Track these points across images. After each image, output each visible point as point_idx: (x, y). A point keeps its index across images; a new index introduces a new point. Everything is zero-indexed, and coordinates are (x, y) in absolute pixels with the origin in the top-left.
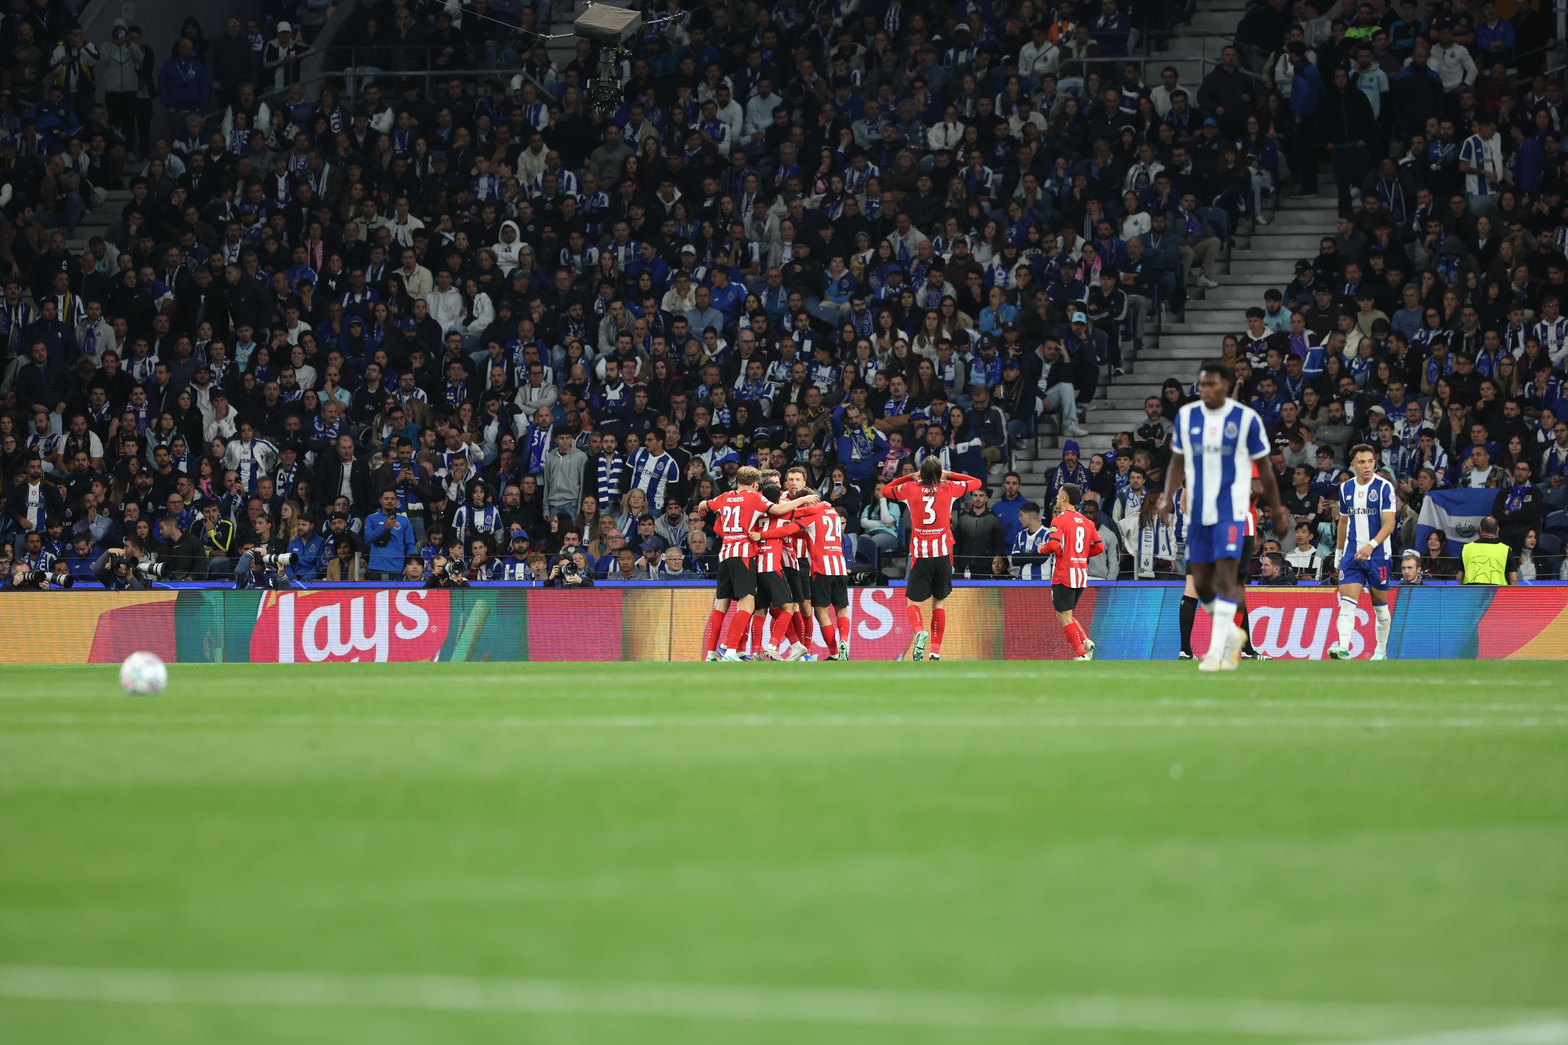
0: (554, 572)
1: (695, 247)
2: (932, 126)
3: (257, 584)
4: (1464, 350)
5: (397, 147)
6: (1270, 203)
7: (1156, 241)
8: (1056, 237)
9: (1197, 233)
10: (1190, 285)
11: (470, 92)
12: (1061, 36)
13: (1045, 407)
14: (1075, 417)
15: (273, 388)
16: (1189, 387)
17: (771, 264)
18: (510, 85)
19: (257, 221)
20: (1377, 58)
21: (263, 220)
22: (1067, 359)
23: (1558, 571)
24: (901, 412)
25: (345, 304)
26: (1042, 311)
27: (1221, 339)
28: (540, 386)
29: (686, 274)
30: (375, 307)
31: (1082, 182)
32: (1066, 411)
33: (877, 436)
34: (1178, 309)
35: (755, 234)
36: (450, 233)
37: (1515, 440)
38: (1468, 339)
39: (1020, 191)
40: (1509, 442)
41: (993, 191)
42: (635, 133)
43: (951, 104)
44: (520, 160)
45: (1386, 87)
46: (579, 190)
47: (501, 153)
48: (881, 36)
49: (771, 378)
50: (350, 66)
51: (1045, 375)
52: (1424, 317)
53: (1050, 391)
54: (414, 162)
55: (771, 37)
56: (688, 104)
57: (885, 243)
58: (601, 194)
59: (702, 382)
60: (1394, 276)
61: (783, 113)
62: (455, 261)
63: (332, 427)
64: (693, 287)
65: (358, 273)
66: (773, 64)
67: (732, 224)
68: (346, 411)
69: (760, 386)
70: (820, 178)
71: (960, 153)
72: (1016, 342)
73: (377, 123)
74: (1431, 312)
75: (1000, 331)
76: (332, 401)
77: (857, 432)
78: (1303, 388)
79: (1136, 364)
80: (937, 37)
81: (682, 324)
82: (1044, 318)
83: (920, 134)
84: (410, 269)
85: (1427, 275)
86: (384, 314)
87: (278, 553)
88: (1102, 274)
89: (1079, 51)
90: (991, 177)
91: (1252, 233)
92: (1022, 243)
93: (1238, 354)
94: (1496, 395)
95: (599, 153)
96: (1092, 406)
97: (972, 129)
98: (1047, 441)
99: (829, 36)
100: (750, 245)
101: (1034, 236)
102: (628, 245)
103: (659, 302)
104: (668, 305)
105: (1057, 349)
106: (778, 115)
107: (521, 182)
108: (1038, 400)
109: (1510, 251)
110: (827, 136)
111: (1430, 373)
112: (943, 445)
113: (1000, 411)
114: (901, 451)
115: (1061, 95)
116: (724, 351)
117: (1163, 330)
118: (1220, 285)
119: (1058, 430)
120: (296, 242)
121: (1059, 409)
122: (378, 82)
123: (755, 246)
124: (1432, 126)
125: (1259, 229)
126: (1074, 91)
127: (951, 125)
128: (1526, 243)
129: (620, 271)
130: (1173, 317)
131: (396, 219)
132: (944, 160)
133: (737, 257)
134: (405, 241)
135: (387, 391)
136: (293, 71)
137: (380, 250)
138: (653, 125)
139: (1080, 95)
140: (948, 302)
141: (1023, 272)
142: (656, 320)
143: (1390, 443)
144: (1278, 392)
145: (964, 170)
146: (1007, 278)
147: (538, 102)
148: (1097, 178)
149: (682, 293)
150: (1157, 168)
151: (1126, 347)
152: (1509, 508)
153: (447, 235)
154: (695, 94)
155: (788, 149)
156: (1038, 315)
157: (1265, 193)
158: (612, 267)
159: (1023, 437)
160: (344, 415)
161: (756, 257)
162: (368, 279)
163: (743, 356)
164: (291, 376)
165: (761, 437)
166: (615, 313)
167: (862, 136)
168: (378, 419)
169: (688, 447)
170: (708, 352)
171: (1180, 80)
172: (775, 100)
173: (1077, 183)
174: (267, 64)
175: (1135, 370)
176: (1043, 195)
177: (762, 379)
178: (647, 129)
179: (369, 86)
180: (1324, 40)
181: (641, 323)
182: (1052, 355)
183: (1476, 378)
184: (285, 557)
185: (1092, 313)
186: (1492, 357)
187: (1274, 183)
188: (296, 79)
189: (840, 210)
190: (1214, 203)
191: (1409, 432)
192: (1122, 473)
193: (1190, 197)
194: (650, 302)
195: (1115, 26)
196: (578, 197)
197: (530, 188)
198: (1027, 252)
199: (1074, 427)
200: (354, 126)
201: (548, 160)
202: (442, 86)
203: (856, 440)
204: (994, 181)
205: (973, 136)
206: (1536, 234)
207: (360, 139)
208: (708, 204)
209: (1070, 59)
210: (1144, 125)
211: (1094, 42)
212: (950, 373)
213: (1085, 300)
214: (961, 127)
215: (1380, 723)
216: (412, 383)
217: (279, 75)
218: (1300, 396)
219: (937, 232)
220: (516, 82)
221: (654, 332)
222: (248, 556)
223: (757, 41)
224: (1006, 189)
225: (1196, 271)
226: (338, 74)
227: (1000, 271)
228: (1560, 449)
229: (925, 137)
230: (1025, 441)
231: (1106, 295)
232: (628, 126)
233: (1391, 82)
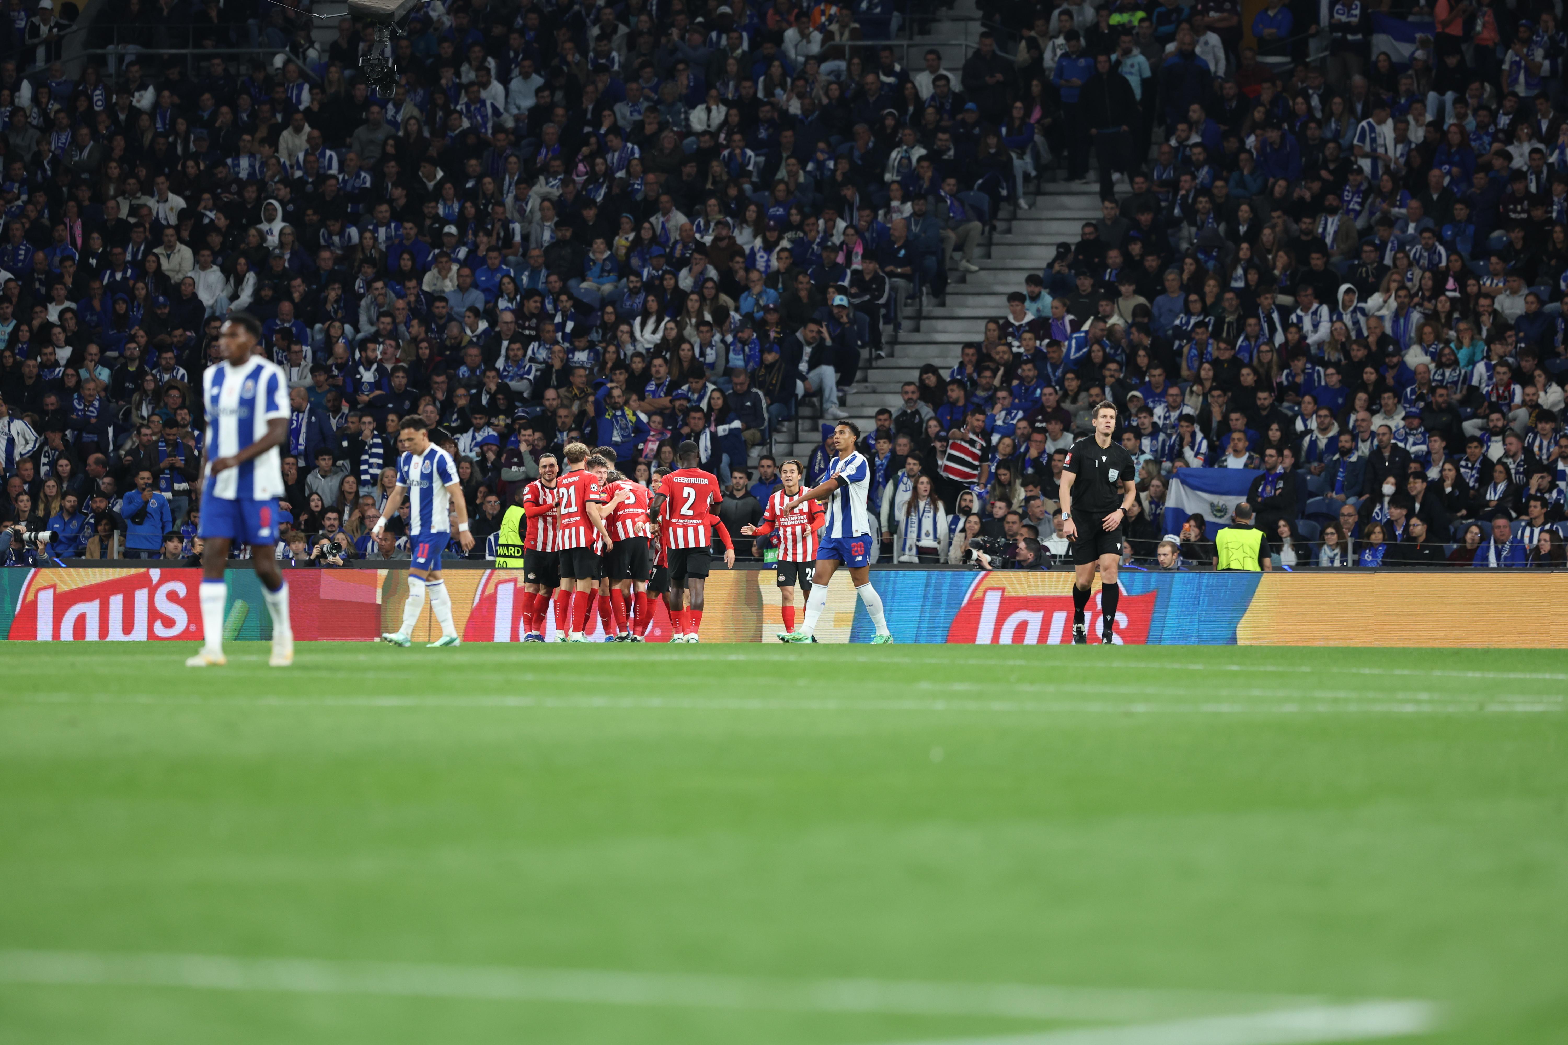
0: (315, 552)
1: (457, 227)
2: (694, 107)
3: (17, 562)
4: (1224, 335)
5: (159, 125)
6: (1032, 188)
7: (916, 225)
8: (818, 220)
9: (959, 218)
10: (951, 269)
11: (233, 71)
12: (823, 19)
13: (806, 390)
14: (836, 401)
15: (31, 366)
16: (950, 371)
17: (533, 245)
18: (272, 64)
19: (18, 198)
20: (1137, 44)
21: (24, 197)
22: (829, 342)
23: (1317, 557)
24: (662, 394)
25: (105, 281)
26: (803, 294)
27: (982, 324)
28: (299, 365)
29: (447, 255)
30: (134, 284)
31: (844, 165)
32: (827, 394)
33: (638, 418)
34: (939, 293)
35: (516, 216)
36: (211, 211)
37: (1275, 427)
38: (1230, 324)
39: (782, 174)
40: (1268, 428)
41: (755, 174)
42: (397, 112)
43: (715, 87)
44: (281, 139)
45: (1147, 73)
46: (341, 170)
47: (262, 132)
48: (644, 18)
49: (532, 360)
50: (112, 43)
51: (806, 358)
52: (1186, 302)
53: (812, 375)
54: (175, 141)
55: (533, 18)
56: (450, 84)
57: (646, 225)
58: (363, 174)
59: (463, 363)
60: (1151, 262)
61: (546, 93)
62: (215, 240)
63: (93, 405)
64: (455, 267)
65: (118, 250)
66: (536, 45)
67: (494, 205)
68: (106, 388)
69: (520, 367)
70: (581, 161)
71: (722, 136)
72: (777, 324)
73: (138, 101)
74: (1193, 297)
75: (761, 313)
76: (94, 379)
77: (619, 413)
78: (1064, 373)
79: (897, 348)
80: (700, 19)
81: (443, 304)
82: (805, 300)
83: (682, 116)
84: (170, 248)
85: (1188, 261)
86: (143, 292)
87: (37, 531)
88: (864, 257)
89: (842, 34)
90: (753, 159)
91: (1014, 217)
92: (784, 225)
93: (1000, 338)
94: (1256, 382)
95: (361, 132)
96: (853, 389)
97: (734, 112)
98: (807, 424)
99: (592, 17)
100: (511, 226)
101: (795, 218)
102: (388, 226)
103: (420, 283)
104: (429, 285)
105: (820, 332)
106: (540, 94)
107: (282, 160)
108: (799, 384)
109: (1271, 238)
110: (589, 116)
111: (1190, 359)
112: (704, 428)
113: (761, 393)
114: (662, 433)
115: (823, 78)
116: (485, 331)
117: (924, 314)
118: (982, 269)
119: (819, 413)
120: (57, 219)
121: (819, 392)
122: (141, 60)
123: (517, 227)
124: (1194, 112)
125: (1020, 214)
126: (837, 73)
127: (714, 108)
128: (1286, 230)
129: (381, 251)
130: (934, 301)
131: (156, 198)
132: (706, 143)
133: (498, 238)
134: (166, 219)
135: (147, 369)
136: (55, 48)
137: (141, 229)
138: (415, 105)
139: (843, 78)
140: (710, 284)
141: (785, 254)
142: (418, 300)
143: (1150, 430)
144: (1038, 377)
145: (726, 153)
146: (768, 260)
147: (300, 81)
148: (860, 162)
149: (444, 273)
150: (919, 152)
151: (886, 330)
152: (1262, 496)
153: (208, 213)
154: (458, 74)
155: (551, 130)
156: (799, 299)
157: (1027, 177)
158: (373, 247)
159: (784, 420)
160: (103, 394)
161: (518, 238)
162: (129, 258)
163: (503, 336)
164: (51, 354)
165: (521, 418)
166: (377, 293)
167: (624, 118)
168: (136, 397)
169: (448, 428)
170: (468, 332)
171: (944, 64)
172: (537, 80)
173: (840, 166)
174: (29, 42)
175: (896, 353)
176: (805, 178)
177: (523, 359)
178: (409, 109)
179: (131, 64)
180: (1088, 25)
181: (401, 303)
182: (813, 338)
183: (1236, 364)
184: (45, 535)
185: (853, 296)
186: (1253, 343)
187: (1036, 168)
188: (58, 56)
189: (603, 191)
190: (976, 187)
191: (1169, 417)
192: (881, 456)
193: (952, 181)
194: (412, 284)
195: (878, 10)
196: (341, 177)
197: (292, 167)
198: (789, 235)
199: (834, 409)
200: (116, 104)
201: (310, 139)
202: (204, 64)
203: (617, 422)
204: (756, 164)
205: (735, 119)
206: (1297, 221)
207: (122, 117)
208: (470, 185)
209: (832, 43)
210: (907, 110)
211: (857, 25)
212: (711, 355)
213: (846, 283)
214: (723, 109)
215: (1140, 708)
216: (172, 362)
217: (41, 52)
218: (1061, 382)
219: (699, 214)
220: (279, 61)
221: (414, 312)
222: (8, 534)
223: (520, 21)
224: (768, 171)
225: (957, 255)
226: (99, 51)
227: (762, 253)
228: (1320, 436)
229: (687, 119)
230: (786, 424)
231: (867, 278)
232: (390, 106)
233: (1153, 68)
